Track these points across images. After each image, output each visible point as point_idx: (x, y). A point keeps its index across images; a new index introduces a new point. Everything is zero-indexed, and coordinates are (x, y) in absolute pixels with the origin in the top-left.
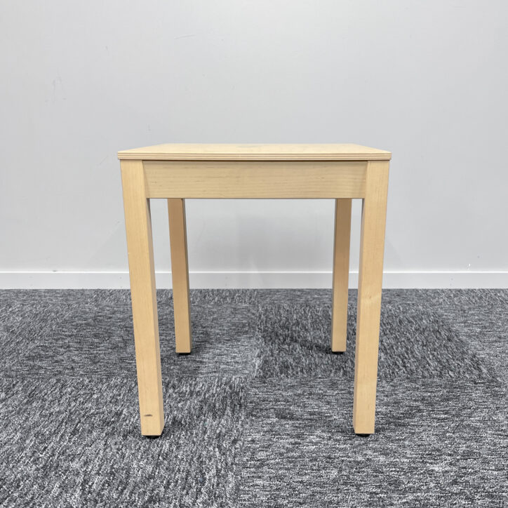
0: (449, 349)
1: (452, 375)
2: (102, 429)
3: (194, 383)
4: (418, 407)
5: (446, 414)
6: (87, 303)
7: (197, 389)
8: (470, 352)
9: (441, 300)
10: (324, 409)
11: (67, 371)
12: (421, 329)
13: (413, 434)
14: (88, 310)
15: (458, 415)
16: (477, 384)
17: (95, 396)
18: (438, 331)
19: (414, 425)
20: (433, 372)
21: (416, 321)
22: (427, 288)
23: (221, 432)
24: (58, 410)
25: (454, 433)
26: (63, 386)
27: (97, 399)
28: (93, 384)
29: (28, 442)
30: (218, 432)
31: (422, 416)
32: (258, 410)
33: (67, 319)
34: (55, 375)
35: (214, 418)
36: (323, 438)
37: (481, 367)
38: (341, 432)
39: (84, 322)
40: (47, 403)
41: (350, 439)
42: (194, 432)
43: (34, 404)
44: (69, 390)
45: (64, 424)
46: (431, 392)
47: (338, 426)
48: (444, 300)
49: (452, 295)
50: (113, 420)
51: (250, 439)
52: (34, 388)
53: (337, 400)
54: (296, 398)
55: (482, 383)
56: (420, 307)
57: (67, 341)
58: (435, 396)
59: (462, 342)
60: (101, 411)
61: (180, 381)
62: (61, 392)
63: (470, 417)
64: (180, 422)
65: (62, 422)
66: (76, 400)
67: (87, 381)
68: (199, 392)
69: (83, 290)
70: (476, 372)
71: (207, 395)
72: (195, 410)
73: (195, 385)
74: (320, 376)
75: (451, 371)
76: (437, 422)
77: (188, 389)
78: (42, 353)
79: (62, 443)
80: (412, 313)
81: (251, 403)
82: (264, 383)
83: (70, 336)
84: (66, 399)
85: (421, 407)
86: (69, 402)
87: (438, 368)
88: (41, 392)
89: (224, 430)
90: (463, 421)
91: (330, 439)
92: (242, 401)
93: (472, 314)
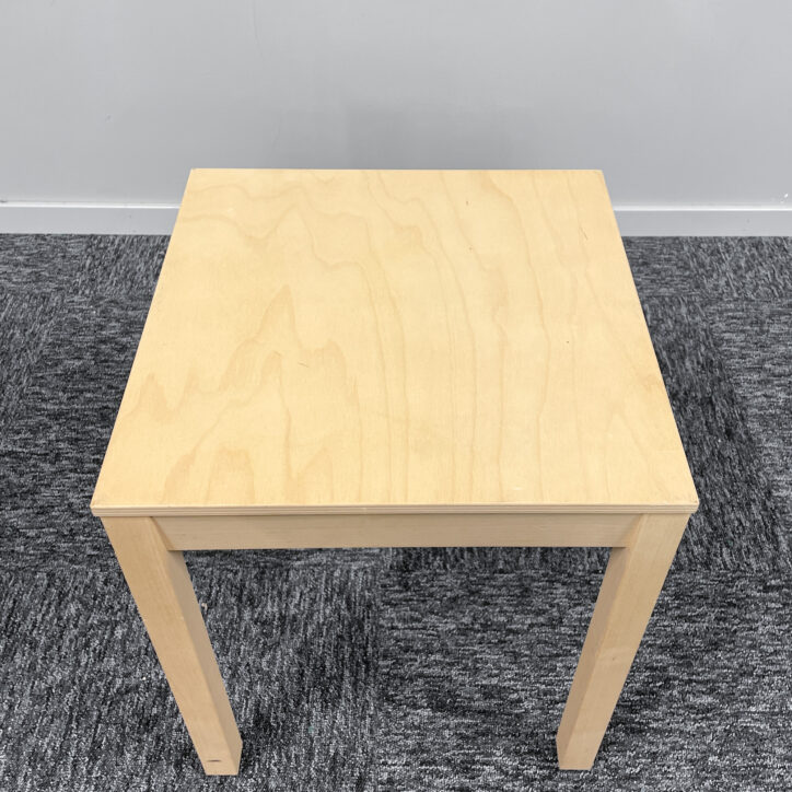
0: (728, 468)
1: (727, 559)
2: (139, 741)
3: (285, 587)
4: (664, 669)
5: (711, 691)
6: (76, 291)
7: (293, 611)
8: (763, 479)
9: (722, 282)
10: (508, 679)
11: (64, 545)
12: (682, 394)
13: (654, 756)
14: (79, 317)
15: (729, 698)
16: (767, 589)
17: (119, 632)
18: (711, 402)
19: (656, 731)
20: (695, 549)
21: (672, 361)
22: (699, 234)
23: (336, 753)
24: (59, 678)
25: (720, 755)
26: (62, 595)
27: (123, 642)
28: (111, 587)
29: (20, 781)
30: (332, 752)
31: (671, 700)
32: (397, 681)
33: (46, 352)
34: (44, 557)
35: (324, 708)
36: (507, 774)
37: (778, 530)
38: (537, 753)
39: (78, 363)
40: (40, 654)
41: (550, 778)
42: (293, 750)
43: (18, 659)
44: (73, 611)
45: (74, 725)
46: (689, 619)
47: (532, 735)
48: (727, 284)
49: (743, 264)
50: (155, 711)
51: (385, 776)
52: (10, 604)
53: (530, 646)
54: (461, 640)
55: (778, 588)
56: (684, 310)
57: (52, 437)
58: (694, 635)
59: (750, 439)
60: (133, 682)
61: (260, 579)
62: (60, 618)
63: (750, 703)
64: (268, 722)
65: (71, 716)
66: (87, 645)
67: (101, 577)
68: (294, 617)
69: (63, 238)
70: (768, 548)
71: (310, 630)
72: (291, 680)
73: (288, 593)
74: (501, 567)
75: (728, 547)
76: (695, 720)
77: (276, 609)
78: (13, 478)
79: (76, 785)
80: (668, 332)
81: (385, 657)
82: (407, 587)
83: (56, 416)
84: (71, 641)
85: (671, 672)
86: (77, 652)
87: (704, 538)
88: (25, 619)
89: (342, 747)
90: (737, 715)
91: (516, 777)
92: (370, 650)
93: (776, 339)
